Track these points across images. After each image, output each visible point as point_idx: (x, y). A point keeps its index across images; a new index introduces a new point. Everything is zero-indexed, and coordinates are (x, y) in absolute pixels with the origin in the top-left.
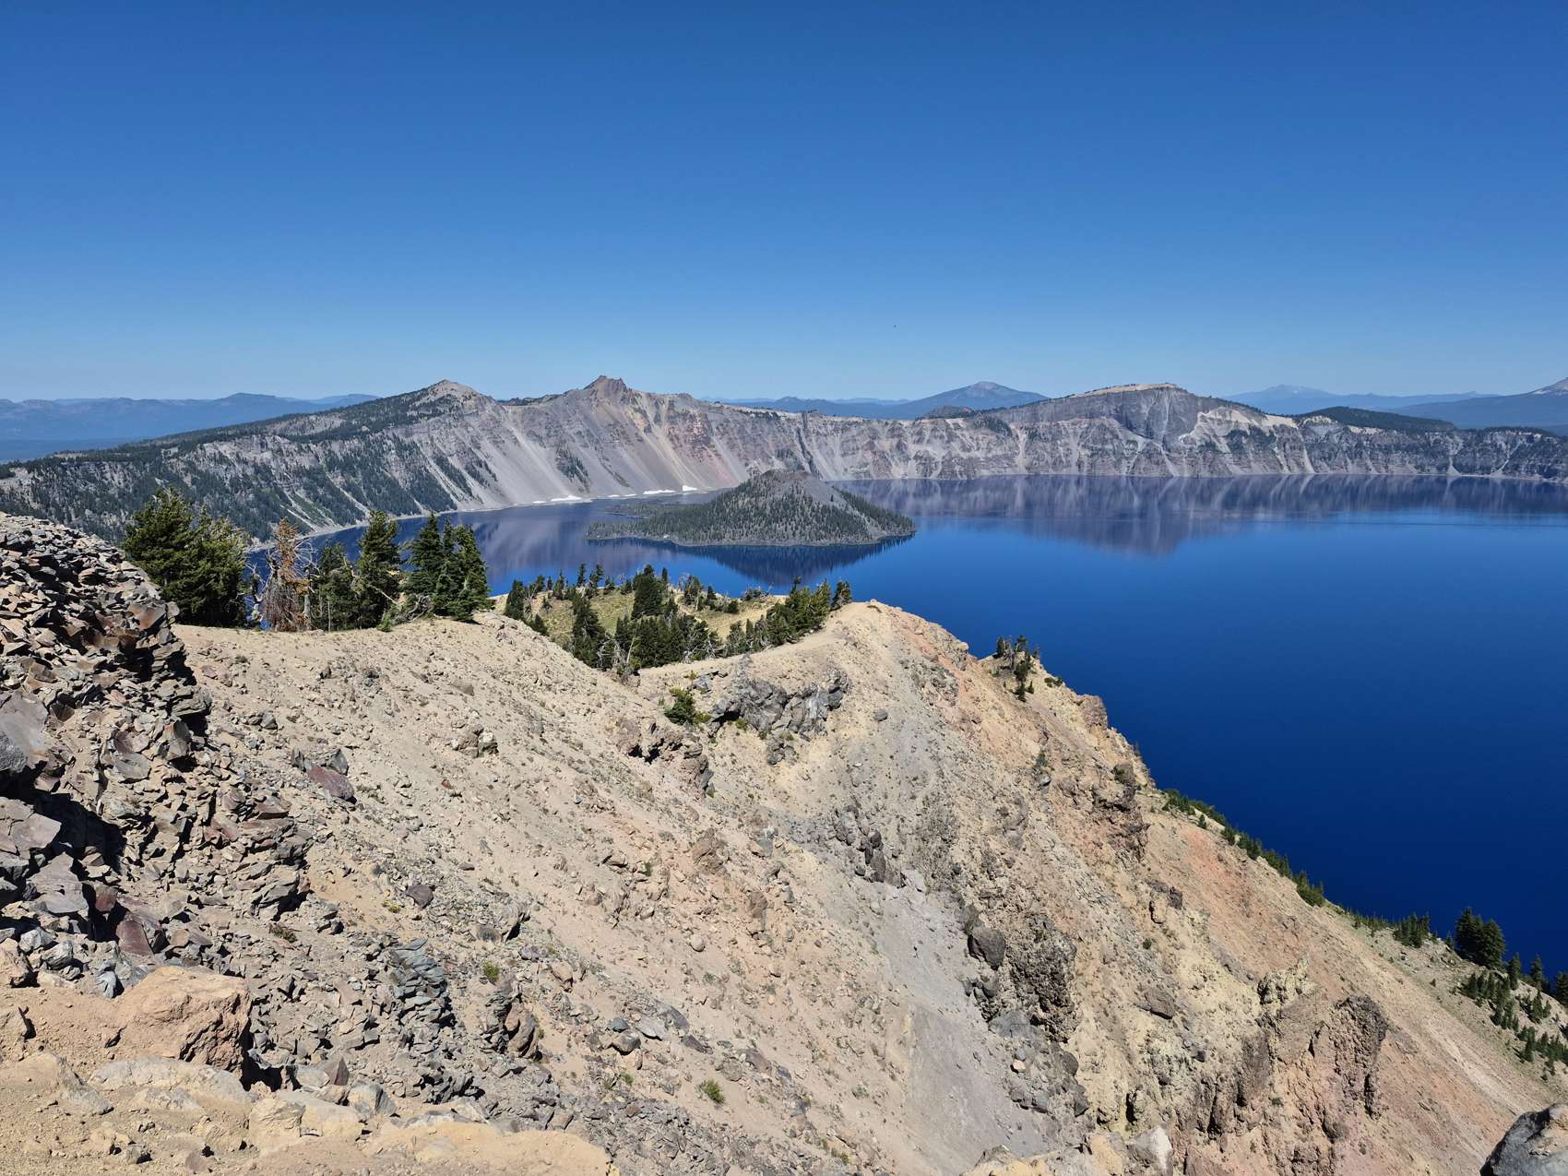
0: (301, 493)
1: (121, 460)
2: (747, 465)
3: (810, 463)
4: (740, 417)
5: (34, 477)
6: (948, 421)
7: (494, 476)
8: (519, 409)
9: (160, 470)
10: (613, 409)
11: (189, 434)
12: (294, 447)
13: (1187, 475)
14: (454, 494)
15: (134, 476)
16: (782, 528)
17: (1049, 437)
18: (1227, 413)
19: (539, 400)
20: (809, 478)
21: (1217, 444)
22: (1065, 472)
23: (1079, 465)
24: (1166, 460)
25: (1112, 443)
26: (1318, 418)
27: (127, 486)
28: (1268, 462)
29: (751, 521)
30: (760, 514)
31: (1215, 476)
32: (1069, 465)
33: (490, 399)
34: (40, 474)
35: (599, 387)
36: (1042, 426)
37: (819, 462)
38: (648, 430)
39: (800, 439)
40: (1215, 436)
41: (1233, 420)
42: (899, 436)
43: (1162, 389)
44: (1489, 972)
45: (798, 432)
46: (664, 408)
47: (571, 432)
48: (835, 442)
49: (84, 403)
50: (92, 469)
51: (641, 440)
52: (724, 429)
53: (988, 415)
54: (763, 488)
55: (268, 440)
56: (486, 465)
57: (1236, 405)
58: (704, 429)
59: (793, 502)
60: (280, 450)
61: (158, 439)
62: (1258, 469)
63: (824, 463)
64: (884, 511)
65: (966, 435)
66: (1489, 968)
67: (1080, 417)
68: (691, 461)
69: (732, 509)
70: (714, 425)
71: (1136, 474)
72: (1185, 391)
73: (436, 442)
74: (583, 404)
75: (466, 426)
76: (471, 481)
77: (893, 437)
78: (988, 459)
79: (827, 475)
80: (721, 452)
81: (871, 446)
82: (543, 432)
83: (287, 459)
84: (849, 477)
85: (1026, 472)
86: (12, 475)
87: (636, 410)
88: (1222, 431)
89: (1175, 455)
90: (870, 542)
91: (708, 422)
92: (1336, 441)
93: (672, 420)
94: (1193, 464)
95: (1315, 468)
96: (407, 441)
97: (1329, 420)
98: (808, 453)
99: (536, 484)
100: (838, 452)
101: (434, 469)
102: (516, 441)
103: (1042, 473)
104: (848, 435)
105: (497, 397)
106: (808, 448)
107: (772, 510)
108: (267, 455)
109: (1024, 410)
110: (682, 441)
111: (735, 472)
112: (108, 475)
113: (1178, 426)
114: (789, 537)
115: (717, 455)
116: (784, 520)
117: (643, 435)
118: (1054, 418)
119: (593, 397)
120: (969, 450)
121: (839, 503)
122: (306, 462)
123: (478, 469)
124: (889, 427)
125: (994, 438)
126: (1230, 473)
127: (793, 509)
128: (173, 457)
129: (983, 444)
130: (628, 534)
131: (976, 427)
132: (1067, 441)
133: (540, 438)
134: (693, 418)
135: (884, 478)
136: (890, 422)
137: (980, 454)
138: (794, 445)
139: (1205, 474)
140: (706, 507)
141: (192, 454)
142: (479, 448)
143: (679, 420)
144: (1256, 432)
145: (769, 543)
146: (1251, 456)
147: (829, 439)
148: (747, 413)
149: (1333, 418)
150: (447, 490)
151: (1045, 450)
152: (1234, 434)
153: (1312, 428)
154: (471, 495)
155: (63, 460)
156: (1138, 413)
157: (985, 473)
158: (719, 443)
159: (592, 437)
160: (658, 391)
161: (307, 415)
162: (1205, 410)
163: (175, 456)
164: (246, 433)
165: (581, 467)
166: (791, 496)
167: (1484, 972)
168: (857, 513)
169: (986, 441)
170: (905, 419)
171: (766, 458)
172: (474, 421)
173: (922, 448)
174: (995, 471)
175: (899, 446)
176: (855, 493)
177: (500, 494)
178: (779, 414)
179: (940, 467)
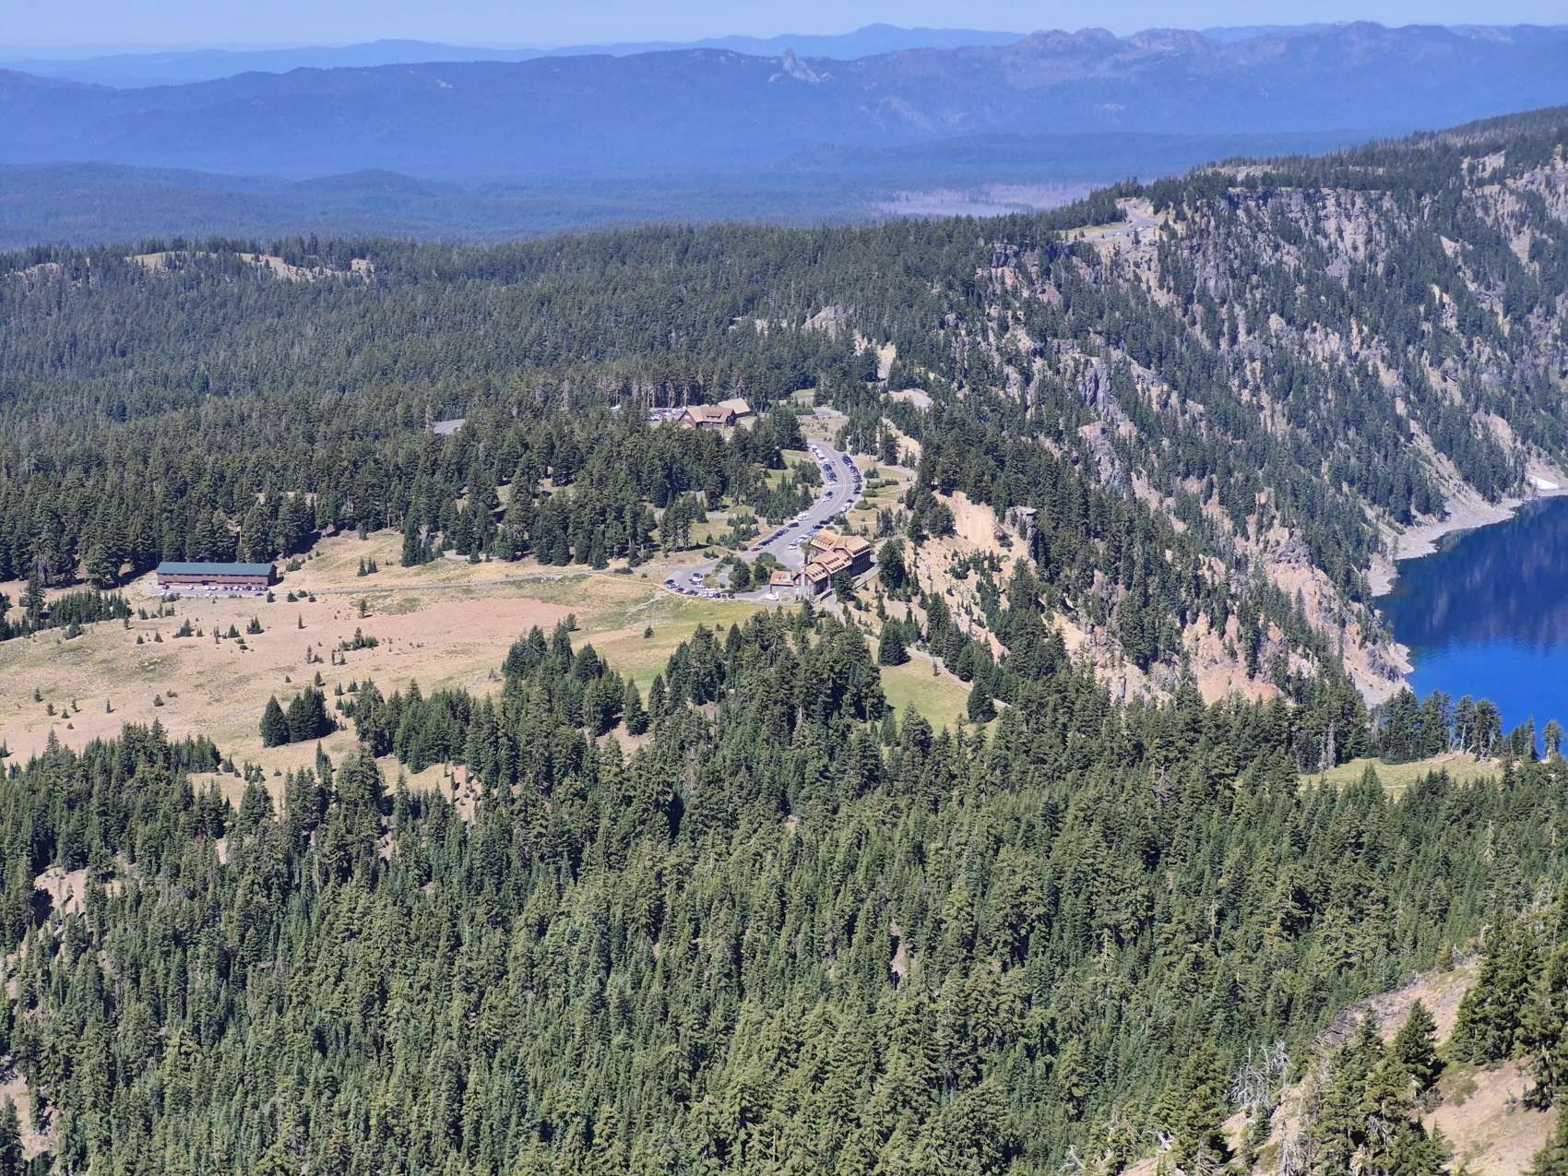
1: (1363, 185)
5: (1165, 227)
9: (1456, 216)
11: (1526, 117)
15: (1393, 231)
27: (1372, 258)
34: (1180, 216)
50: (1296, 207)
61: (1457, 131)
112: (1330, 226)
128: (1491, 181)
141: (1540, 174)
155: (1232, 182)
163: (1497, 177)
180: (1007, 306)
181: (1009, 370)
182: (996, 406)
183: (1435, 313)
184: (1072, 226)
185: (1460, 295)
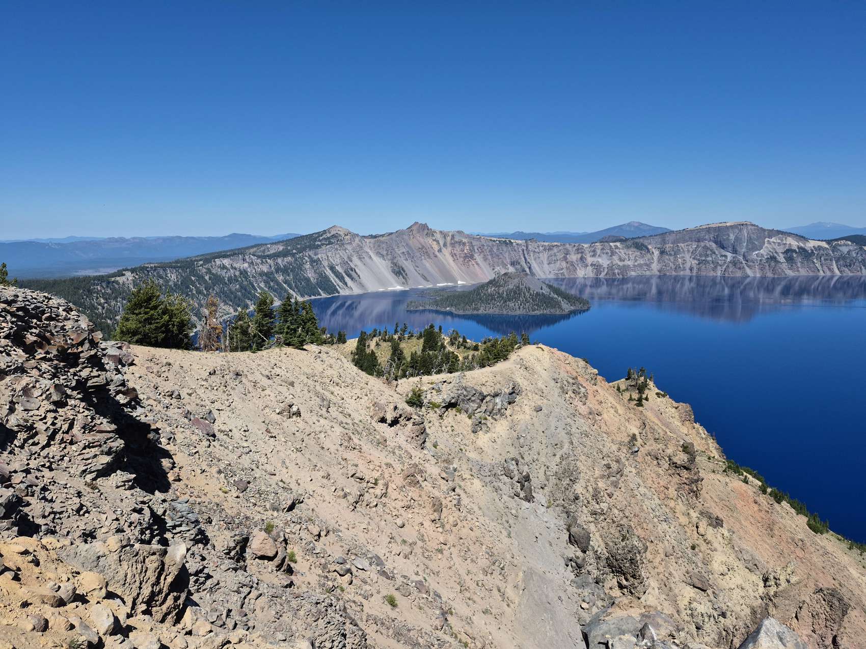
0: (262, 285)
1: (175, 267)
2: (493, 269)
3: (530, 268)
4: (490, 243)
5: (134, 276)
6: (611, 244)
7: (359, 276)
8: (373, 240)
9: (194, 272)
10: (421, 240)
11: (207, 254)
12: (259, 261)
13: (758, 275)
14: (338, 286)
15: (182, 276)
16: (513, 304)
17: (673, 253)
18: (784, 239)
19: (383, 236)
20: (528, 277)
21: (778, 257)
22: (682, 273)
23: (691, 269)
24: (746, 267)
25: (711, 257)
26: (843, 242)
27: (178, 281)
28: (810, 268)
29: (495, 300)
30: (500, 297)
31: (776, 276)
32: (684, 269)
33: (357, 235)
34: (137, 274)
35: (414, 228)
36: (668, 247)
37: (534, 267)
38: (440, 251)
39: (524, 255)
40: (776, 252)
41: (788, 243)
42: (582, 253)
43: (742, 225)
45: (523, 251)
46: (449, 239)
47: (399, 252)
48: (544, 256)
49: (159, 238)
50: (161, 272)
51: (436, 256)
52: (481, 249)
53: (636, 241)
54: (502, 282)
55: (247, 257)
56: (355, 270)
57: (789, 234)
58: (470, 250)
59: (519, 290)
60: (252, 263)
61: (194, 257)
62: (803, 272)
63: (537, 268)
64: (572, 295)
65: (622, 252)
67: (691, 241)
68: (463, 268)
69: (485, 294)
70: (476, 248)
71: (726, 275)
72: (757, 226)
73: (330, 258)
74: (406, 237)
75: (345, 250)
76: (347, 279)
77: (578, 253)
78: (635, 266)
79: (539, 275)
80: (479, 262)
81: (565, 259)
82: (385, 253)
83: (256, 267)
84: (552, 276)
85: (658, 274)
86: (124, 275)
87: (434, 240)
88: (780, 250)
89: (751, 264)
90: (564, 313)
91: (473, 246)
92: (855, 255)
93: (453, 245)
94: (762, 269)
95: (841, 272)
96: (315, 258)
97: (850, 243)
98: (529, 263)
99: (381, 281)
100: (545, 262)
101: (329, 272)
102: (370, 257)
103: (668, 274)
104: (552, 252)
105: (361, 234)
106: (528, 260)
107: (507, 294)
108: (246, 265)
109: (658, 237)
110: (458, 256)
111: (486, 273)
112: (169, 275)
113: (753, 247)
114: (516, 309)
115: (477, 264)
116: (514, 300)
117: (437, 253)
118: (675, 242)
119: (411, 233)
120: (624, 261)
121: (546, 291)
122: (265, 269)
123: (351, 273)
124: (576, 248)
125: (639, 253)
126: (786, 274)
127: (519, 294)
129: (632, 257)
130: (427, 307)
131: (628, 247)
132: (683, 255)
133: (383, 256)
134: (464, 244)
135: (572, 276)
136: (577, 245)
137: (630, 263)
138: (520, 258)
139: (770, 275)
140: (470, 293)
141: (210, 265)
142: (351, 261)
143: (457, 245)
144: (802, 250)
145: (505, 313)
146: (799, 265)
147: (541, 255)
148: (494, 241)
149: (853, 242)
150: (335, 284)
151: (670, 260)
152: (789, 252)
153: (838, 248)
154: (347, 286)
155: (148, 267)
156: (728, 239)
157: (633, 273)
158: (478, 258)
159: (410, 255)
160: (445, 230)
161: (266, 244)
162: (770, 237)
163: (201, 265)
164: (236, 254)
165: (404, 271)
166: (518, 287)
168: (556, 296)
169: (634, 255)
170: (586, 243)
171: (504, 266)
172: (349, 247)
173: (595, 260)
174: (640, 273)
175: (582, 258)
176: (555, 285)
177: (362, 285)
178: (512, 241)
179: (606, 270)
180: (98, 294)
181: (99, 307)
182: (96, 314)
183: (191, 291)
184: (113, 277)
185: (196, 287)
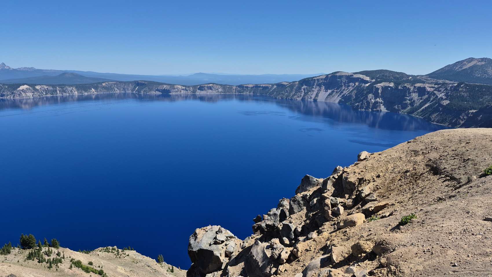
44: (33, 250)
66: (33, 248)
167: (32, 250)
